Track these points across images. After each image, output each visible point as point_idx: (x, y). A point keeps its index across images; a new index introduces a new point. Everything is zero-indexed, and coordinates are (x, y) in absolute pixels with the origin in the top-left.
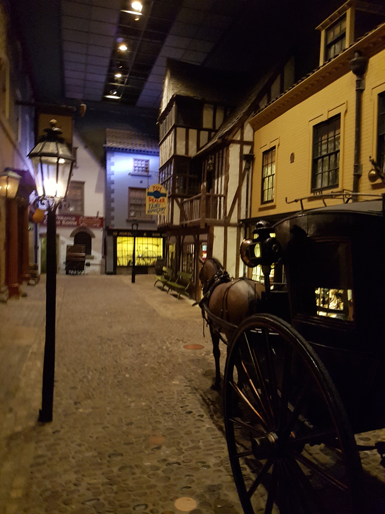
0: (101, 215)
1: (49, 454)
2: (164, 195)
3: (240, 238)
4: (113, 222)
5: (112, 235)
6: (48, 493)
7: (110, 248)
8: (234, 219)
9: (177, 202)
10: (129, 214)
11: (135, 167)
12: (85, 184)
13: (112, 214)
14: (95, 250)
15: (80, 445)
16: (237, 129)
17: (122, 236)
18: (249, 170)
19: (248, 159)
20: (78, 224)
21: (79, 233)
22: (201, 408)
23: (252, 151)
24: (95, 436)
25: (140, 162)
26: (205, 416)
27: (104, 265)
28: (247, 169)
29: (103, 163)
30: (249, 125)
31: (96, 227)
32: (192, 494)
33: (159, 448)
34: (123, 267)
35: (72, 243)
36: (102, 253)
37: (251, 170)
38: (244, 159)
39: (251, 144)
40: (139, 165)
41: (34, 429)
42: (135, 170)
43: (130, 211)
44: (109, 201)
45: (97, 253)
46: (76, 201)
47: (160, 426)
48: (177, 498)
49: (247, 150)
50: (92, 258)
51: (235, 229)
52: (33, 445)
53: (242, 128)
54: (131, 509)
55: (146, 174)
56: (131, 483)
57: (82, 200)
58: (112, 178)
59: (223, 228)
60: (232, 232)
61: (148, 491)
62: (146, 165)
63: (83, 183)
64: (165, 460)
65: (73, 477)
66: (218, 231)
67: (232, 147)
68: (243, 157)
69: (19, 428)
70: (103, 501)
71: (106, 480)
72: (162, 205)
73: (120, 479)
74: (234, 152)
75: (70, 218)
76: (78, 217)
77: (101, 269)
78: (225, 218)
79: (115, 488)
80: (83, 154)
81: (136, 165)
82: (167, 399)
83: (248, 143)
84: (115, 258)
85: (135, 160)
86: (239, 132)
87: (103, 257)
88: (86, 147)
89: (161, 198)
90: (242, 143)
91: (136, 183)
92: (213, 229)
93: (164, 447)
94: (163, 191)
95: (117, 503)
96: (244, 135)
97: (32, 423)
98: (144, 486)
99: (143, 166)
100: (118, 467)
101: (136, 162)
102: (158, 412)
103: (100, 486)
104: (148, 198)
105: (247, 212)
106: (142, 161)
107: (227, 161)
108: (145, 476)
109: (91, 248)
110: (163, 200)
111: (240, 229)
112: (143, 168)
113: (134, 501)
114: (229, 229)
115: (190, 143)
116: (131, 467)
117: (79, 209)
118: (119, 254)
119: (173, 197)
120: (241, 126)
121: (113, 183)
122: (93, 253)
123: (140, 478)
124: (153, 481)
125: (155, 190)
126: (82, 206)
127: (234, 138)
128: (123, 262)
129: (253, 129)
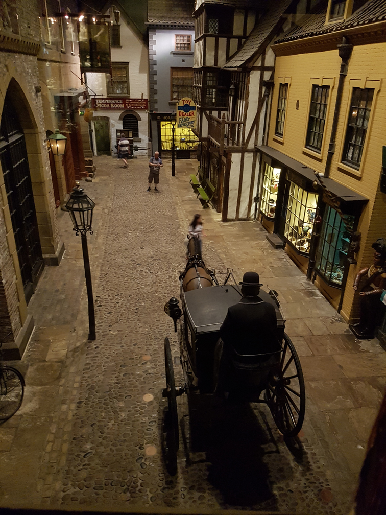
0: (146, 97)
1: (92, 363)
2: (193, 108)
3: (256, 162)
4: (156, 106)
5: (156, 119)
6: (89, 387)
7: (155, 133)
8: (251, 145)
9: (206, 115)
10: (172, 96)
11: (177, 44)
12: (130, 64)
13: (156, 97)
14: (141, 132)
15: (107, 358)
16: (258, 55)
17: (165, 120)
18: (268, 97)
19: (267, 86)
20: (125, 107)
21: (126, 116)
22: (177, 335)
23: (272, 77)
24: (116, 352)
25: (182, 38)
26: (177, 342)
27: (151, 149)
28: (267, 95)
29: (145, 40)
30: (271, 49)
31: (141, 109)
32: (152, 393)
33: (146, 363)
34: (167, 151)
35: (121, 127)
36: (148, 136)
37: (270, 96)
38: (264, 86)
39: (272, 69)
40: (182, 42)
41: (86, 344)
42: (177, 47)
43: (172, 92)
44: (152, 83)
45: (143, 135)
46: (122, 83)
47: (151, 348)
48: (145, 394)
49: (267, 76)
50: (140, 141)
51: (252, 154)
52: (85, 356)
53: (264, 54)
54: (124, 397)
55: (187, 51)
56: (127, 383)
57: (127, 82)
58: (155, 58)
59: (240, 155)
60: (249, 157)
61: (133, 389)
62: (188, 41)
63: (127, 63)
64: (146, 371)
65: (101, 377)
66: (236, 158)
67: (253, 73)
68: (263, 83)
69: (78, 344)
70: (113, 392)
71: (116, 381)
72: (191, 119)
73: (122, 381)
74: (254, 79)
75: (117, 101)
76: (125, 99)
77: (149, 153)
78: (243, 145)
79: (119, 385)
80: (126, 31)
81: (178, 42)
82: (161, 327)
83: (268, 69)
84: (160, 142)
85: (177, 36)
86: (261, 57)
87: (149, 140)
88: (128, 24)
89: (191, 111)
90: (263, 69)
91: (178, 62)
92: (231, 155)
93: (148, 363)
94: (192, 104)
95: (119, 394)
96: (266, 61)
97: (85, 340)
98: (133, 386)
99: (185, 42)
100: (123, 373)
101: (178, 38)
102: (153, 336)
103: (113, 384)
104: (178, 112)
105: (264, 137)
106: (184, 36)
107: (248, 87)
108: (135, 380)
109: (138, 131)
110: (193, 113)
111: (257, 155)
112: (185, 44)
113: (126, 393)
114: (246, 155)
115: (220, 52)
116: (129, 374)
117: (125, 91)
118: (163, 138)
119: (201, 111)
120: (261, 52)
121: (156, 65)
122: (141, 136)
123: (132, 381)
124: (137, 384)
125: (185, 103)
126: (128, 88)
127: (255, 65)
128: (167, 146)
129: (275, 53)
